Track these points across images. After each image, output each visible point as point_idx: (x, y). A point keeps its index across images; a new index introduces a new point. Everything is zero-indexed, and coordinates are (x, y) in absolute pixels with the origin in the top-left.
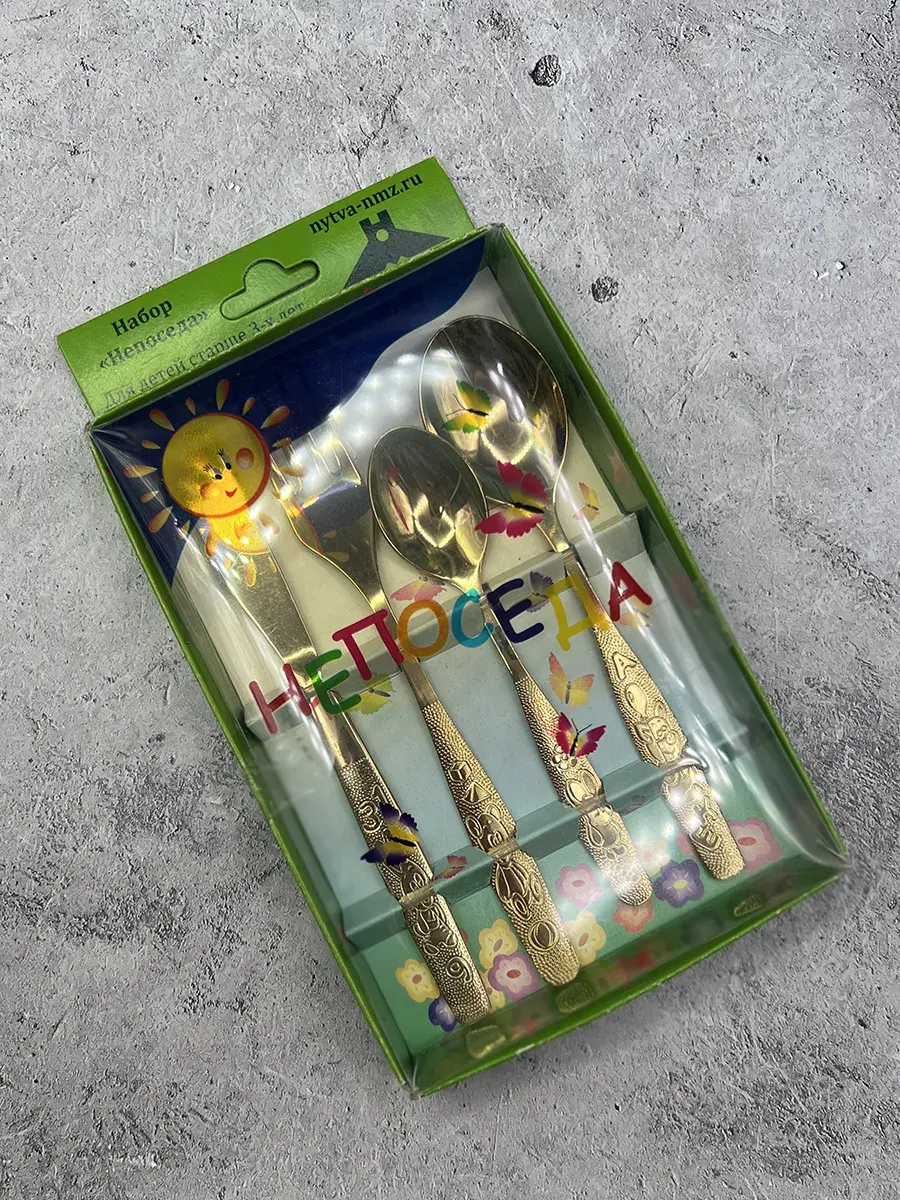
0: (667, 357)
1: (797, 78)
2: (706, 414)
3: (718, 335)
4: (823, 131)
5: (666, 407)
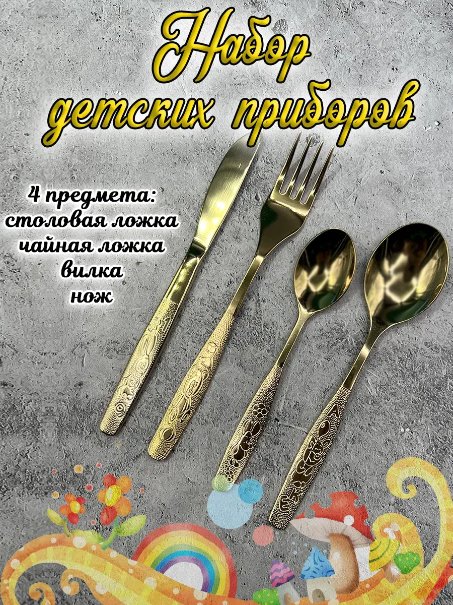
0: (347, 175)
1: (411, 27)
2: (368, 204)
3: (373, 162)
4: (427, 54)
5: (347, 200)
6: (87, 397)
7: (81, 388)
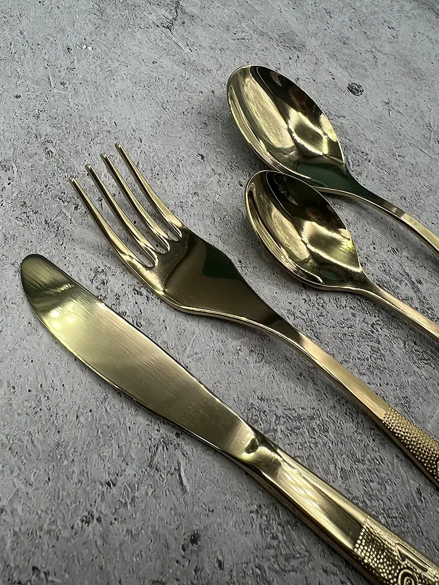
6: (221, 565)
7: (200, 549)
